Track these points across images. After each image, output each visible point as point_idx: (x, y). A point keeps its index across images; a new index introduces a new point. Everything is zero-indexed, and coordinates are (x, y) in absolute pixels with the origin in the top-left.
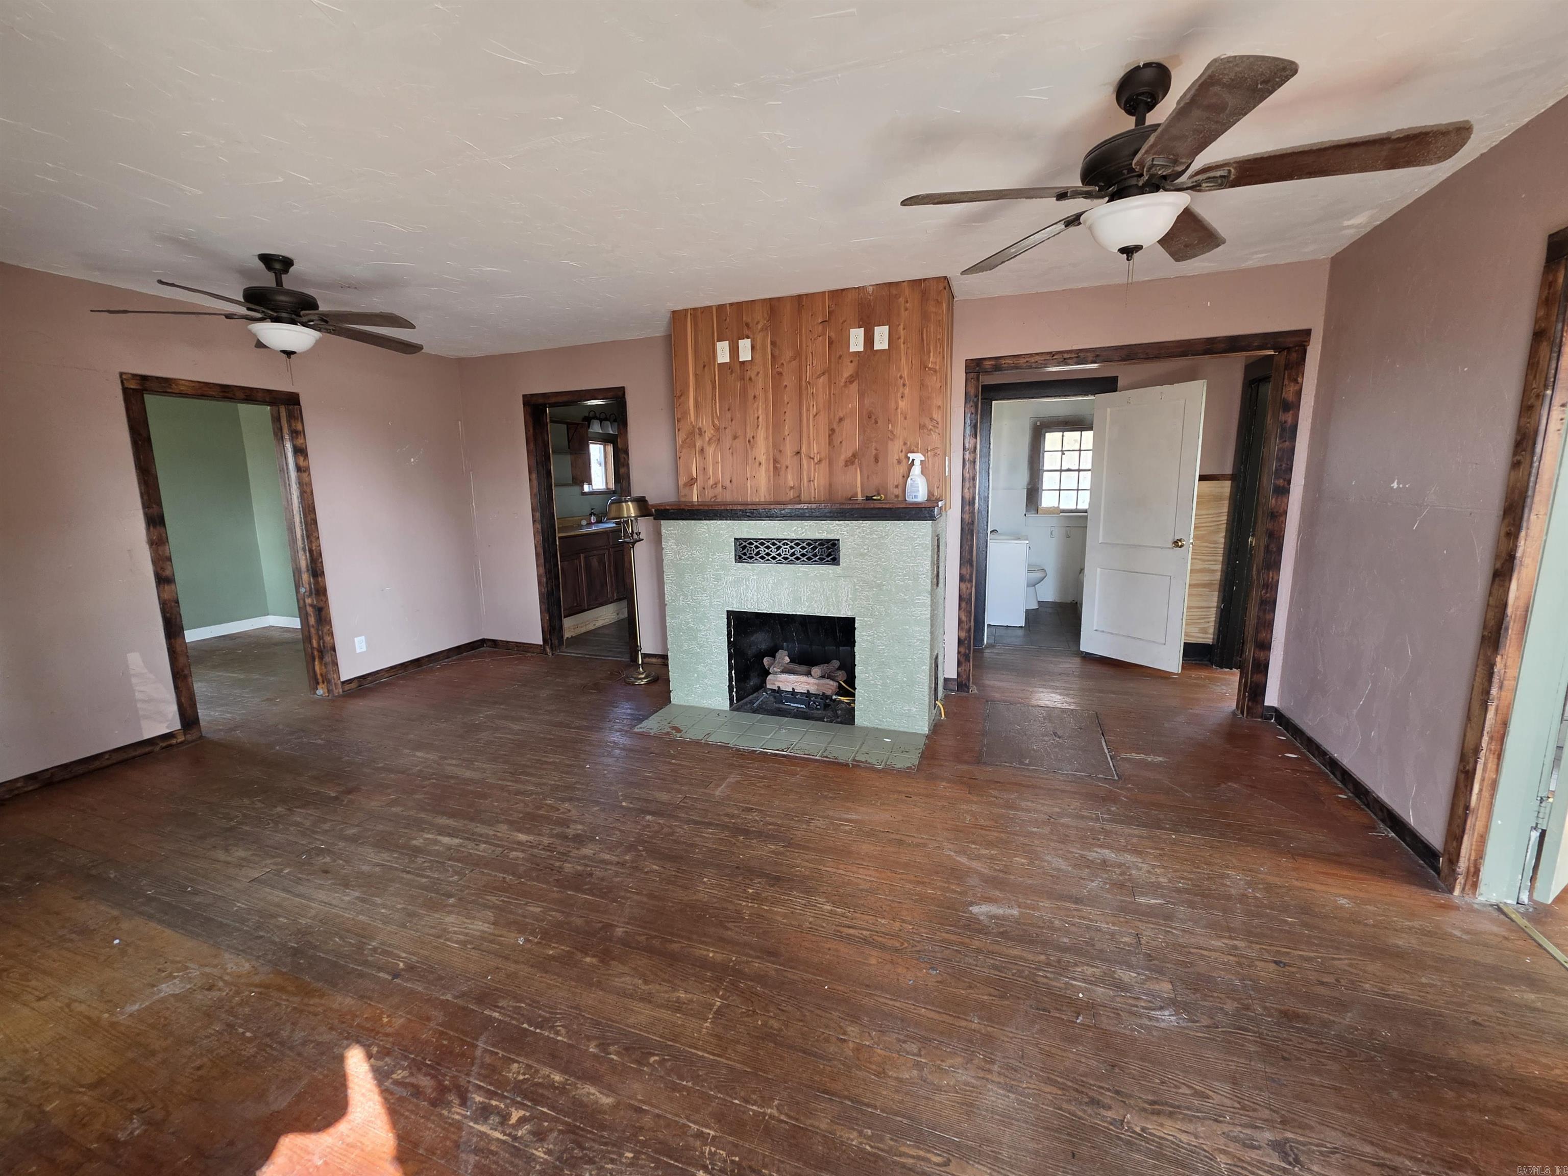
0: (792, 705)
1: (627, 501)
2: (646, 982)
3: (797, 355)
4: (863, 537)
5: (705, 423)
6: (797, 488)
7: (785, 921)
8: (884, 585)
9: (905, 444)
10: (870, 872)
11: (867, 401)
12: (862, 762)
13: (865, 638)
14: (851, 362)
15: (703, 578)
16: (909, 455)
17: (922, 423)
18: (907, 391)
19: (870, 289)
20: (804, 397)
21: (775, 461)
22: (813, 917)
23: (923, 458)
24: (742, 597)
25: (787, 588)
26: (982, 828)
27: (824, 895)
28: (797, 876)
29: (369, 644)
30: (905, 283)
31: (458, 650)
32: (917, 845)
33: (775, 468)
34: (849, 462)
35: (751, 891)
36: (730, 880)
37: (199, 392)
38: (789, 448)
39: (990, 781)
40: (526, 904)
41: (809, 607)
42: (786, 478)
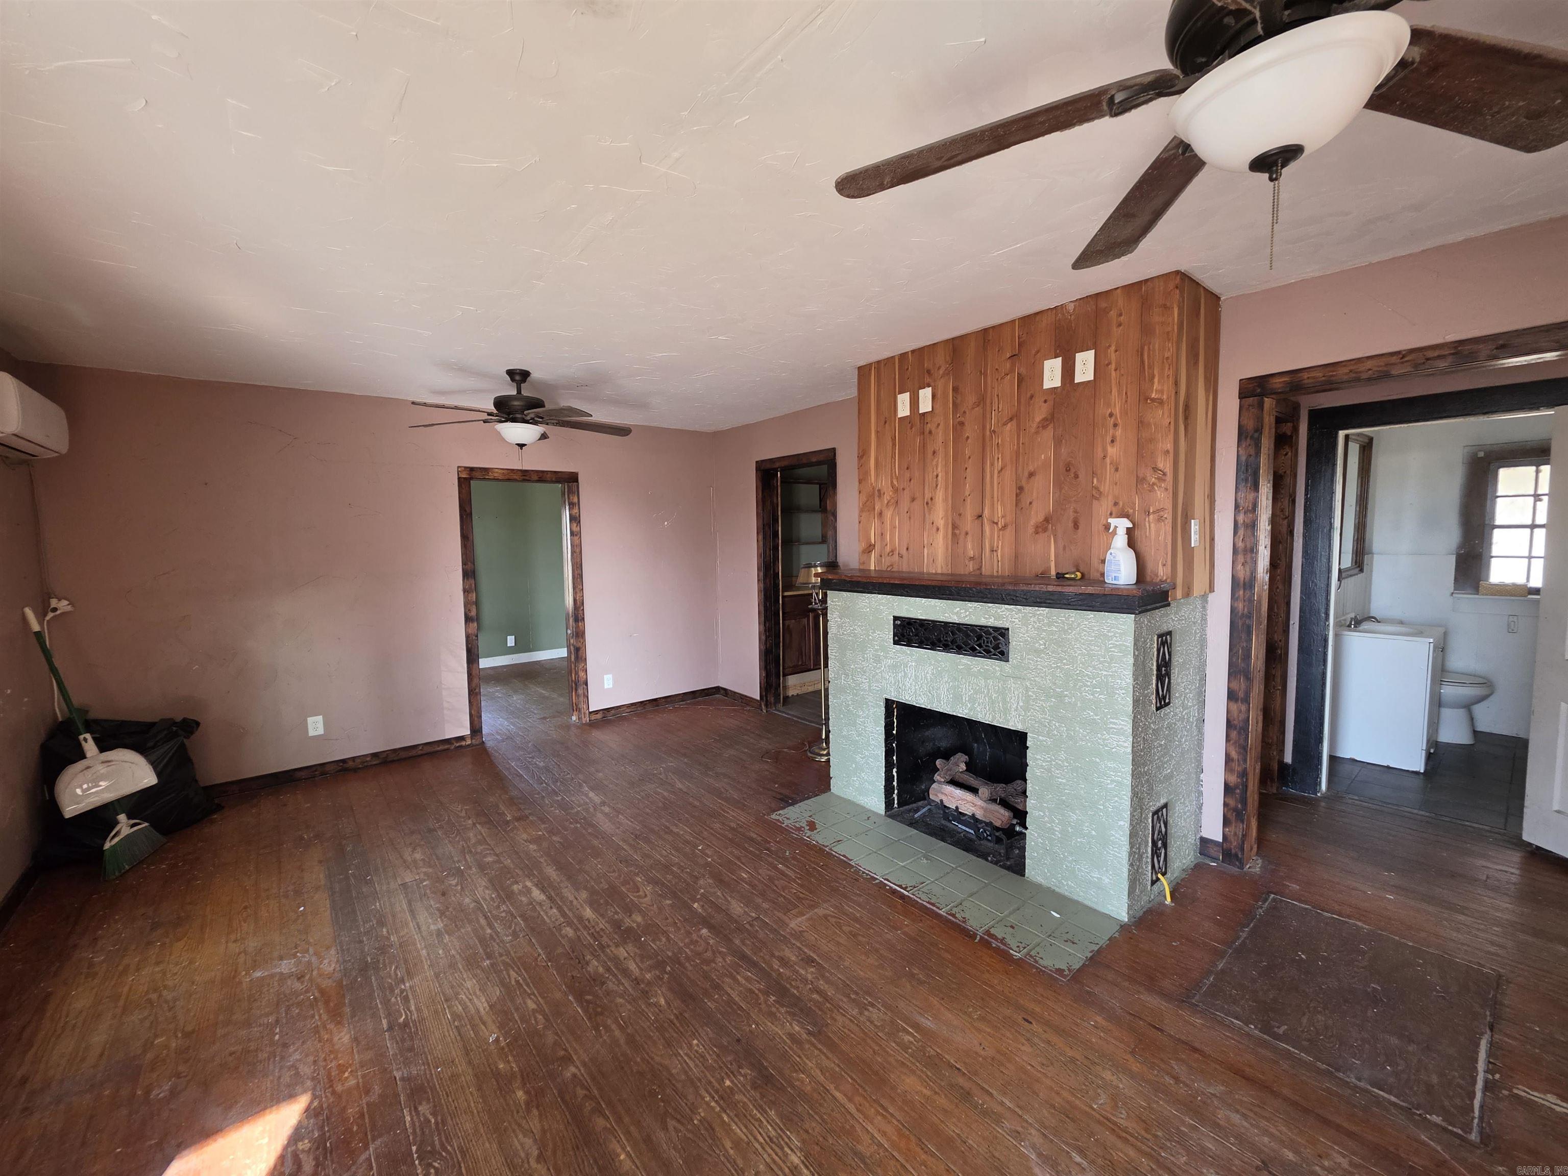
0: (960, 826)
1: (817, 566)
2: (541, 1158)
3: (981, 400)
4: (1038, 629)
5: (884, 484)
6: (978, 559)
7: (731, 1152)
8: (1066, 696)
9: (1116, 504)
10: (889, 1129)
11: (1063, 451)
12: (996, 939)
13: (1040, 762)
14: (1045, 401)
15: (863, 657)
16: (1110, 520)
17: (1141, 475)
18: (1119, 432)
19: (1071, 307)
20: (988, 449)
21: (955, 527)
22: (768, 1165)
23: (1130, 525)
24: (901, 685)
25: (946, 682)
26: (1116, 1129)
27: (805, 1136)
28: (793, 1087)
29: (615, 682)
30: (1119, 291)
31: (693, 694)
32: (985, 1113)
33: (954, 534)
34: (1040, 528)
35: (728, 1083)
36: (718, 1056)
37: (506, 477)
38: (969, 512)
39: (1183, 1042)
40: (529, 995)
41: (970, 710)
42: (965, 547)
